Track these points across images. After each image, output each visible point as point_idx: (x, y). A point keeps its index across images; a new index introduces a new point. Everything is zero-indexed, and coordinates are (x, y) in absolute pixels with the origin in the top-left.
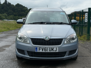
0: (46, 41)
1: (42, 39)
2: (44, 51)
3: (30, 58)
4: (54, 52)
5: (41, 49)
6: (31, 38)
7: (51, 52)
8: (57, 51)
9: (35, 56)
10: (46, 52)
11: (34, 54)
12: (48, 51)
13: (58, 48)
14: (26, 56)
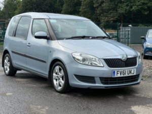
0: (123, 61)
1: (119, 59)
2: (122, 76)
3: (106, 87)
4: (132, 75)
5: (119, 72)
6: (104, 59)
7: (129, 75)
8: (135, 74)
9: (111, 83)
10: (125, 76)
11: (110, 80)
12: (127, 75)
13: (135, 70)
14: (97, 85)
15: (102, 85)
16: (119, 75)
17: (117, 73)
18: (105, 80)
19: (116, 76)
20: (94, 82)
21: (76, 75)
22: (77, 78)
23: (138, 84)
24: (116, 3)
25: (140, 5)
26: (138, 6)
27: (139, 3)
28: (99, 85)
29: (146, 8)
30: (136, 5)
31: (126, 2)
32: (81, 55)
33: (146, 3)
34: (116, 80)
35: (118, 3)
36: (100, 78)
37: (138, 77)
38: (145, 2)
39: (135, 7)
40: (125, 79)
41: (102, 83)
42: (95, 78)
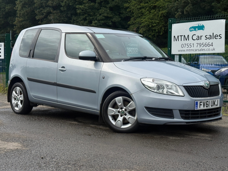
0: (206, 89)
1: (201, 86)
2: (205, 108)
3: (187, 123)
4: (216, 107)
5: (202, 104)
6: (184, 86)
7: (213, 107)
8: (218, 106)
10: (208, 108)
11: (192, 114)
12: (210, 107)
13: (219, 100)
14: (175, 120)
15: (182, 120)
16: (202, 108)
17: (200, 105)
18: (185, 113)
19: (199, 108)
20: (172, 117)
21: (147, 108)
22: (149, 111)
23: (220, 119)
24: (69, 15)
25: (102, 20)
26: (99, 20)
27: (101, 16)
28: (178, 119)
29: (111, 24)
30: (96, 19)
31: (83, 15)
32: (153, 81)
33: (111, 18)
34: (198, 114)
35: (72, 14)
36: (180, 111)
37: (220, 110)
38: (109, 15)
39: (96, 21)
40: (208, 113)
41: (183, 117)
42: (174, 111)
